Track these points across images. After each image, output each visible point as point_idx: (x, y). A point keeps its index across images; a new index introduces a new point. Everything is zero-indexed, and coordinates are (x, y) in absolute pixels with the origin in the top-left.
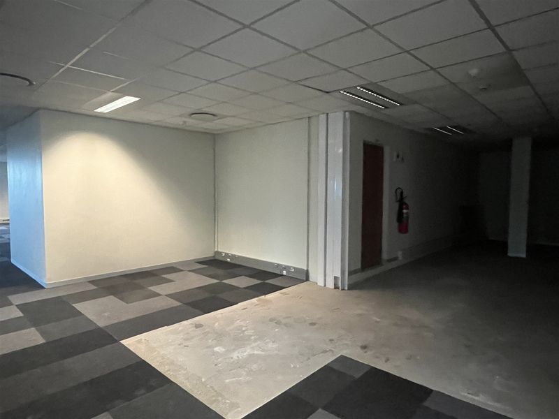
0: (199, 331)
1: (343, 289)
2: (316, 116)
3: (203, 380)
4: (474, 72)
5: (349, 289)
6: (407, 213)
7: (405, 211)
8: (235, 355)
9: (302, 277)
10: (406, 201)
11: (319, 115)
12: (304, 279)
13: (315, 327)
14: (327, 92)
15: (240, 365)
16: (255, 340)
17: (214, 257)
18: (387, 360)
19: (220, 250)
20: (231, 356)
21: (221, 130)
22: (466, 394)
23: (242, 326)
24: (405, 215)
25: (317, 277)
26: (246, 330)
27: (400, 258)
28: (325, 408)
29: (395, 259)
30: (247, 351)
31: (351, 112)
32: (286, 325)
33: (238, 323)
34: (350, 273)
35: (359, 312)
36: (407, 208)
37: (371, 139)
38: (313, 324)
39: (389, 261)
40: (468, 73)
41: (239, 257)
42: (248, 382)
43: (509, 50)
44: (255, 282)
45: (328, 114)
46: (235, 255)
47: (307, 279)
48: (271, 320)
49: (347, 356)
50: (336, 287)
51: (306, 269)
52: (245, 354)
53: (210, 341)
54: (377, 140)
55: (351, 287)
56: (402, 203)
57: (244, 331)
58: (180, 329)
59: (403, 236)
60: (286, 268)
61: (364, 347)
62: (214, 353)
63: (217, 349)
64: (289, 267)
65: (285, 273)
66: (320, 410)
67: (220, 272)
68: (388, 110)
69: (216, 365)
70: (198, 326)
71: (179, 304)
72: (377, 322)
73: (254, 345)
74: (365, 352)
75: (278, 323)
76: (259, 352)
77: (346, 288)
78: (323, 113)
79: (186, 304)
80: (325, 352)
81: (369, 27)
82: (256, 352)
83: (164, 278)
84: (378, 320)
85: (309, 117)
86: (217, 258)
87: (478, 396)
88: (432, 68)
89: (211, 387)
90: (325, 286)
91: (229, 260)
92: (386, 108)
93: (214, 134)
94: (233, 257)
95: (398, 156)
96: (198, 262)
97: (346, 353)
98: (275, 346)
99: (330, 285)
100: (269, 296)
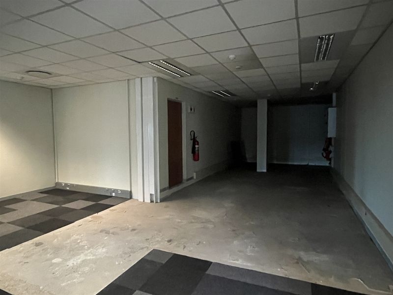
0: (39, 248)
1: (157, 202)
2: (133, 79)
3: (41, 288)
4: (232, 57)
5: (160, 202)
6: (198, 148)
7: (196, 146)
8: (71, 263)
9: (127, 196)
10: (197, 139)
11: (135, 79)
12: (129, 198)
13: (136, 231)
14: (139, 63)
15: (75, 269)
16: (89, 248)
17: (55, 187)
18: (185, 247)
19: (60, 181)
20: (68, 264)
21: (57, 85)
22: (232, 261)
23: (78, 239)
24: (197, 149)
25: (137, 195)
26: (81, 242)
27: (195, 178)
28: (141, 289)
29: (192, 178)
30: (81, 258)
31: (159, 78)
32: (113, 233)
33: (75, 237)
34: (161, 191)
35: (167, 217)
36: (198, 144)
37: (173, 98)
38: (133, 230)
39: (188, 180)
40: (228, 57)
41: (77, 186)
42: (81, 282)
43: (250, 46)
44: (90, 203)
45: (141, 78)
46: (73, 185)
47: (131, 198)
48: (101, 231)
49: (157, 249)
50: (152, 201)
51: (129, 190)
52: (79, 260)
53: (48, 255)
54: (177, 98)
55: (162, 200)
56: (195, 141)
57: (79, 242)
58: (21, 249)
59: (196, 162)
60: (115, 191)
61: (170, 241)
62: (52, 265)
63: (54, 261)
64: (117, 190)
65: (114, 194)
66: (137, 291)
67: (60, 198)
68: (182, 78)
69: (53, 273)
70: (37, 245)
71: (20, 228)
72: (179, 222)
73: (86, 252)
74: (170, 244)
75: (107, 232)
76: (92, 257)
77: (159, 201)
78: (139, 77)
79: (27, 228)
80: (143, 248)
81: (162, 18)
82: (89, 258)
83: (8, 208)
84: (180, 221)
85: (128, 80)
86: (58, 187)
87: (237, 260)
88: (207, 52)
89: (48, 292)
90: (144, 201)
91: (68, 188)
92: (181, 76)
93: (51, 89)
94: (72, 185)
95: (191, 110)
96: (41, 193)
97: (157, 247)
98: (104, 250)
99: (148, 200)
100: (100, 214)
